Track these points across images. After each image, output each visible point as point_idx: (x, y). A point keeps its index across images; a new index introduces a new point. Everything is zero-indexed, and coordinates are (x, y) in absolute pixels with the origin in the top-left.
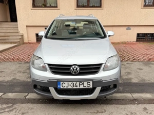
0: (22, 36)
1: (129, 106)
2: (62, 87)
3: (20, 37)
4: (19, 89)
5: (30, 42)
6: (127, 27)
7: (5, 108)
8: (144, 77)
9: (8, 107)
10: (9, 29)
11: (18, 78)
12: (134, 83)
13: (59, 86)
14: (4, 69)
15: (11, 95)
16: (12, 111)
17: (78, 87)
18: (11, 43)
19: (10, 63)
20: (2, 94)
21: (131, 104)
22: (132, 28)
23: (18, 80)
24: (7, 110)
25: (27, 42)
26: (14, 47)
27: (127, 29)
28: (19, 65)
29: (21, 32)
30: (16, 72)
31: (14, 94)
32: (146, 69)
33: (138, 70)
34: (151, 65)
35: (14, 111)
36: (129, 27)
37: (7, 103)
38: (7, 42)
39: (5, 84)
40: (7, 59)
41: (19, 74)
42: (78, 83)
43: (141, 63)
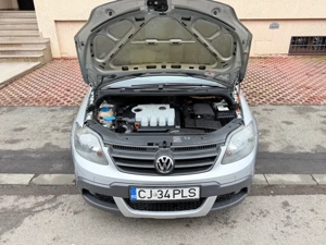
0: (48, 43)
1: (258, 198)
2: (138, 198)
3: (44, 47)
4: (61, 165)
5: (64, 56)
6: (270, 23)
7: (43, 204)
8: (293, 140)
9: (48, 201)
10: (18, 26)
11: (54, 143)
12: (273, 154)
13: (132, 196)
14: (25, 122)
15: (48, 178)
16: (55, 207)
17: (171, 198)
18: (27, 60)
19: (33, 108)
20: (32, 176)
21: (262, 194)
22: (281, 24)
23: (55, 146)
24: (46, 206)
25: (59, 56)
26: (34, 69)
27: (271, 27)
28: (52, 114)
29: (45, 35)
30: (49, 130)
31: (53, 175)
32: (299, 121)
33: (284, 125)
34: (311, 114)
35: (60, 208)
36: (275, 23)
37: (45, 193)
38: (17, 58)
39: (33, 156)
40: (26, 100)
41: (55, 135)
42: (171, 192)
43: (291, 109)
